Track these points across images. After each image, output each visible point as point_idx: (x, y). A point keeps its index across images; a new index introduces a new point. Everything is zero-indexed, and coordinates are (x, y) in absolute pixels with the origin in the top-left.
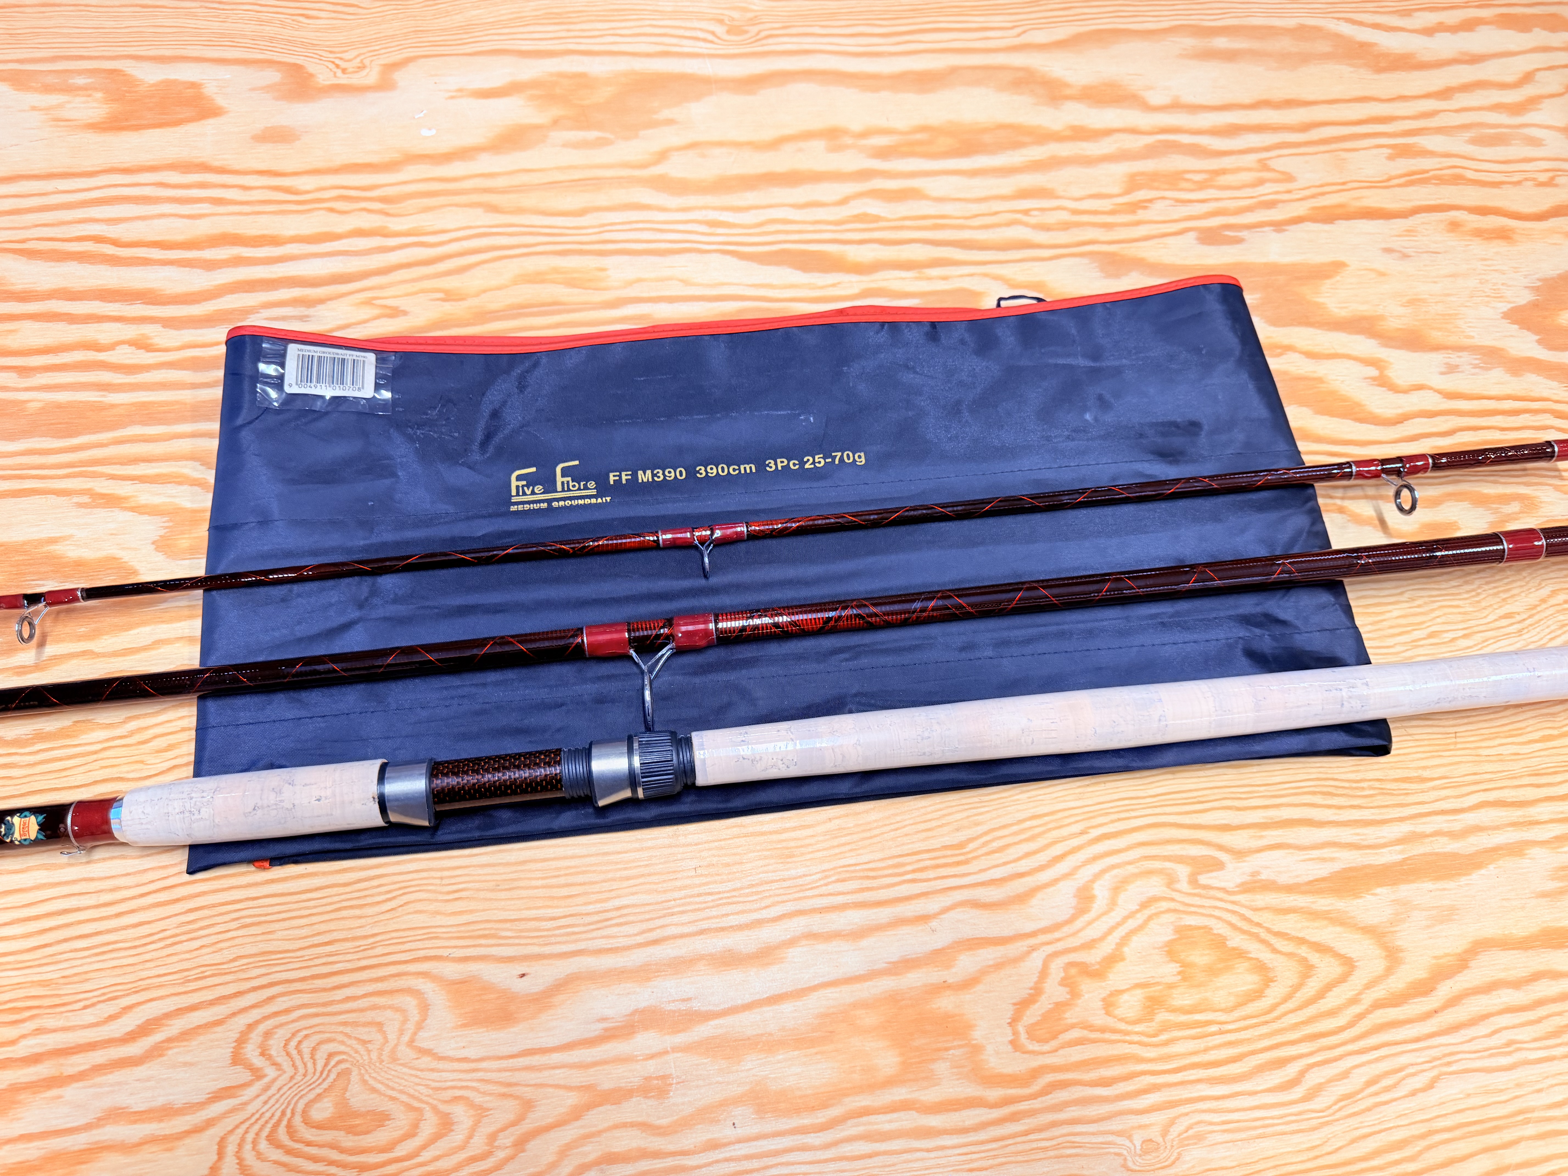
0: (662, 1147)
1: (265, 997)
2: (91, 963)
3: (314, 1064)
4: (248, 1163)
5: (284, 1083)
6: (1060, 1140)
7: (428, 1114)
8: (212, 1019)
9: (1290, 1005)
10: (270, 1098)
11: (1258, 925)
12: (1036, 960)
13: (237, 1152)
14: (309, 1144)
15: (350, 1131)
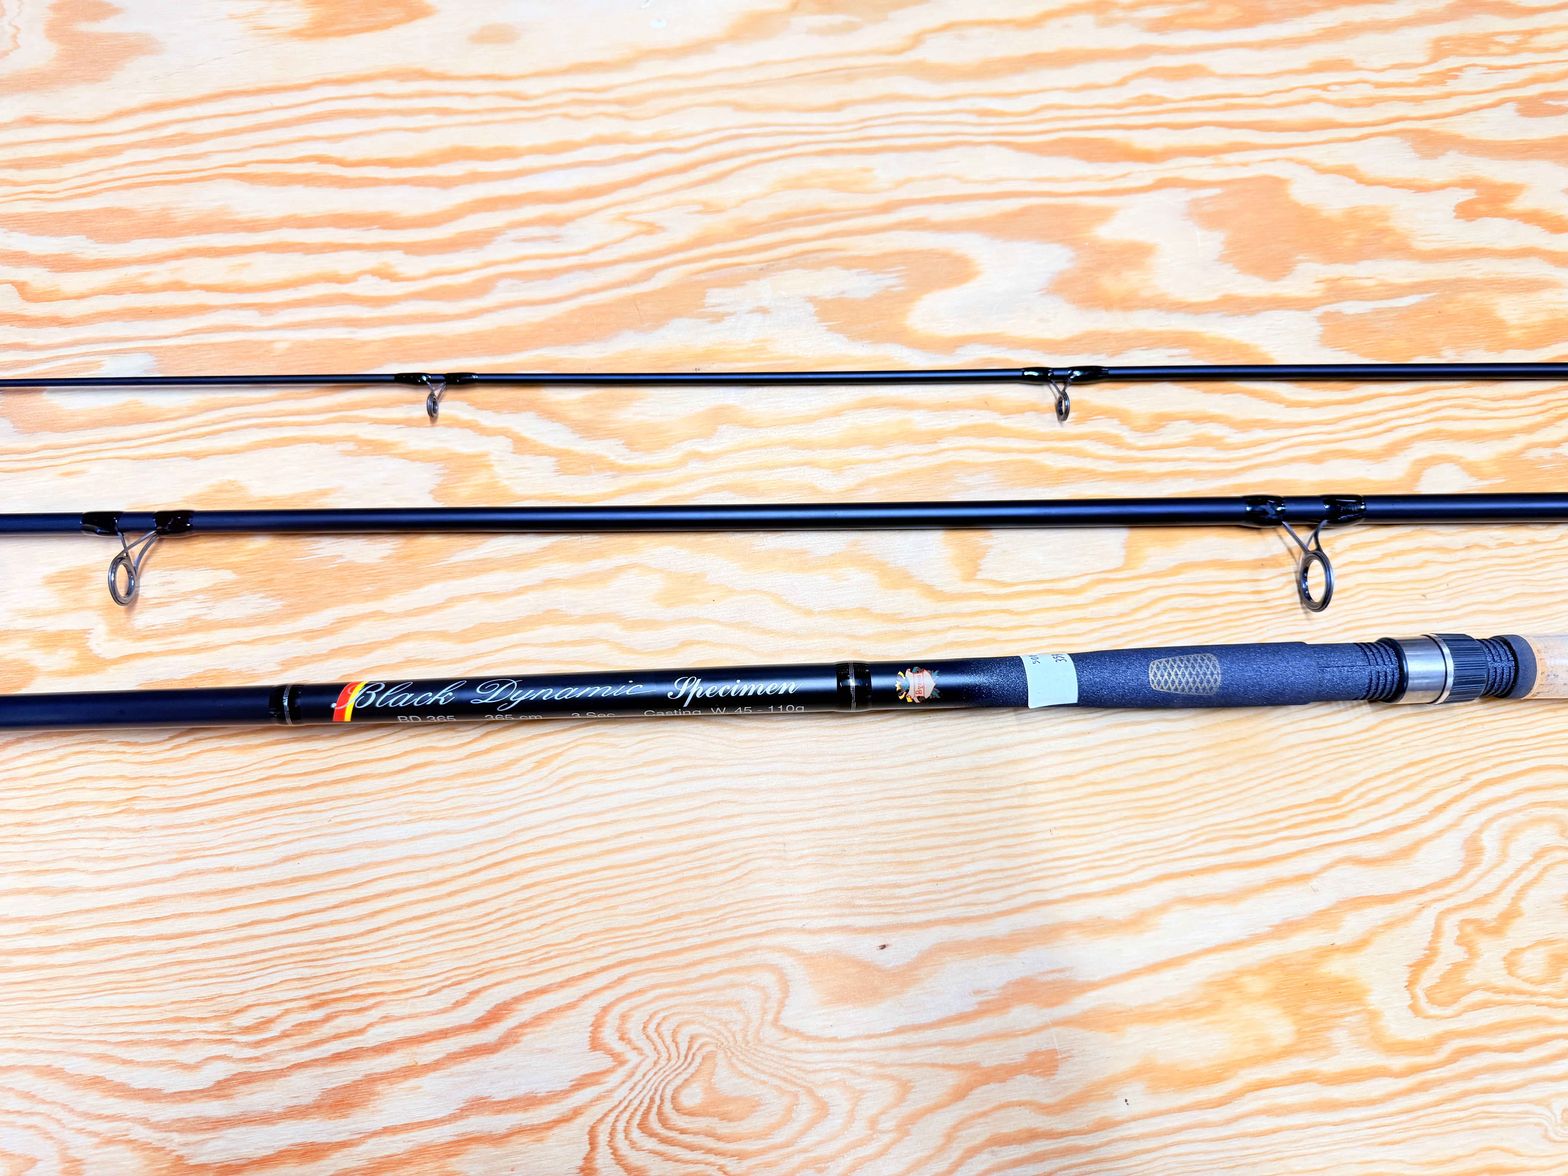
0: (1053, 1126)
1: (616, 978)
2: (429, 946)
3: (677, 1048)
4: (622, 1152)
5: (648, 1068)
6: (1475, 1110)
7: (804, 1098)
8: (563, 1003)
10: (636, 1084)
12: (1428, 918)
13: (610, 1142)
14: (683, 1132)
15: (724, 1117)
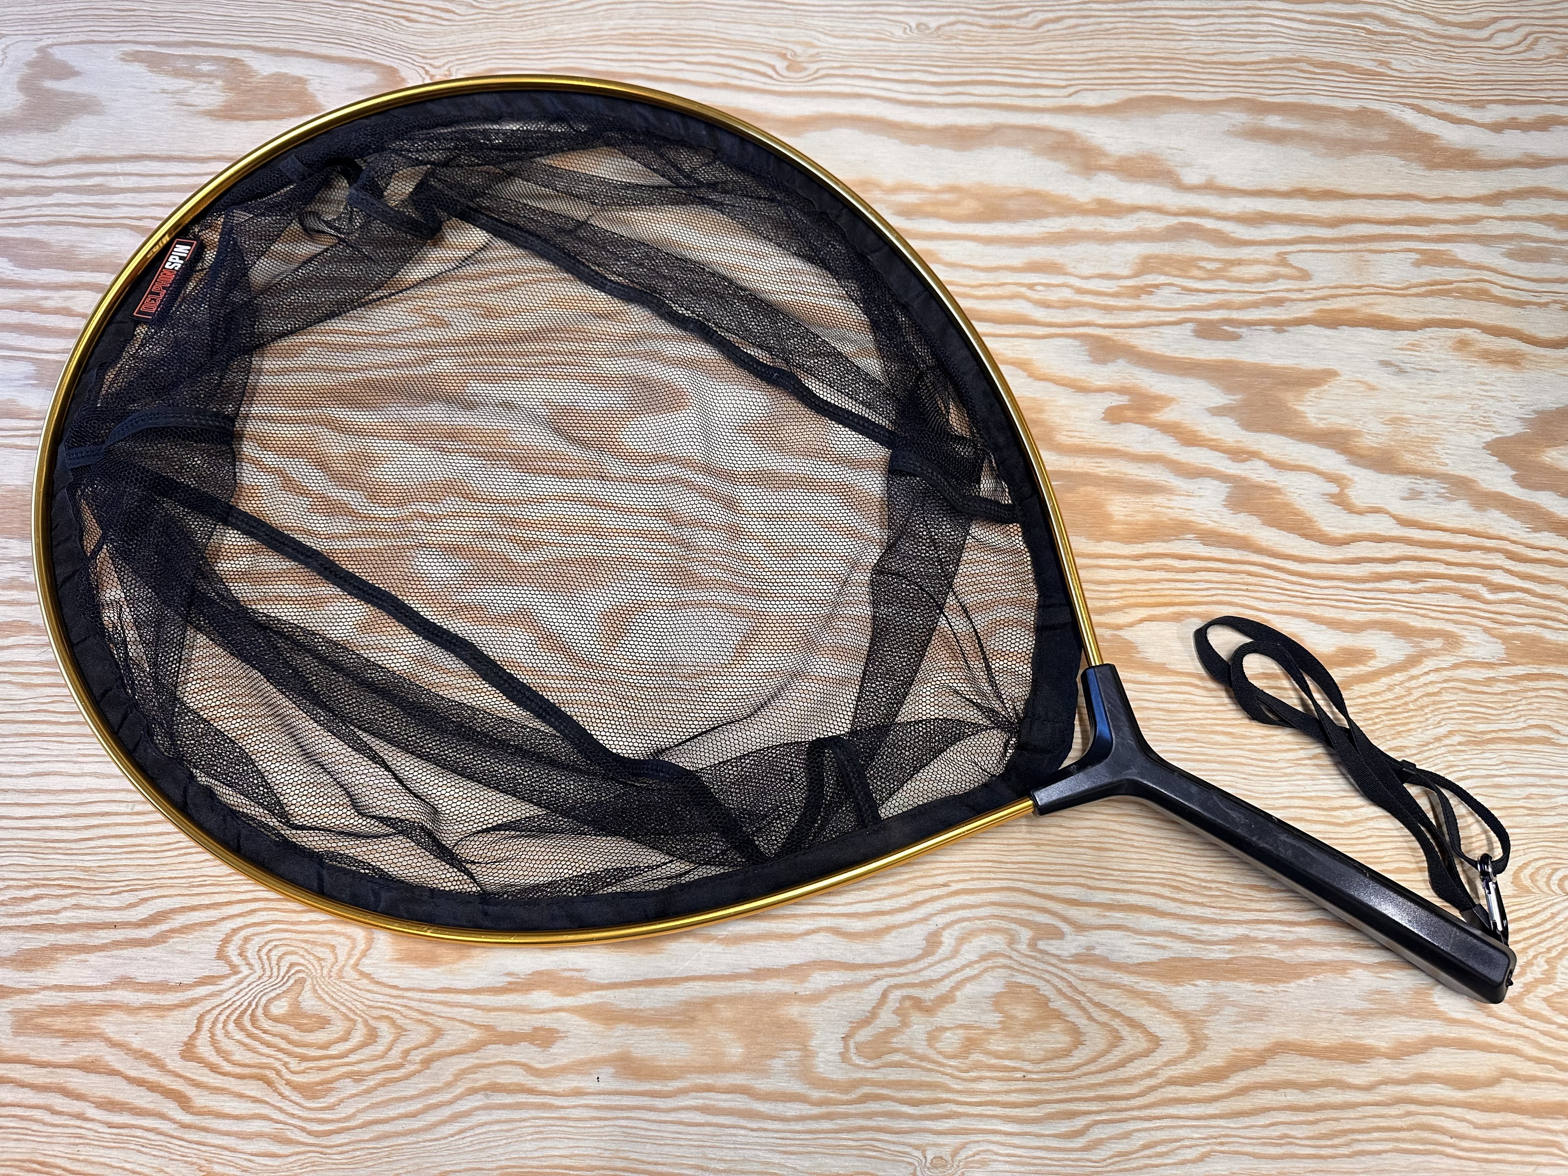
0: (537, 1086)
1: (249, 909)
2: (120, 859)
3: (279, 969)
4: (217, 1038)
5: (253, 980)
6: (864, 1143)
7: (360, 1026)
8: (205, 920)
9: (1092, 1067)
10: (241, 990)
11: (1083, 994)
12: (879, 988)
13: (211, 1029)
14: (265, 1032)
15: (299, 1027)
